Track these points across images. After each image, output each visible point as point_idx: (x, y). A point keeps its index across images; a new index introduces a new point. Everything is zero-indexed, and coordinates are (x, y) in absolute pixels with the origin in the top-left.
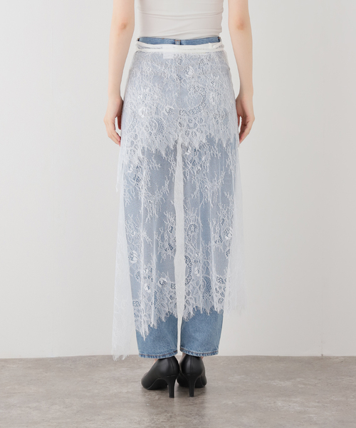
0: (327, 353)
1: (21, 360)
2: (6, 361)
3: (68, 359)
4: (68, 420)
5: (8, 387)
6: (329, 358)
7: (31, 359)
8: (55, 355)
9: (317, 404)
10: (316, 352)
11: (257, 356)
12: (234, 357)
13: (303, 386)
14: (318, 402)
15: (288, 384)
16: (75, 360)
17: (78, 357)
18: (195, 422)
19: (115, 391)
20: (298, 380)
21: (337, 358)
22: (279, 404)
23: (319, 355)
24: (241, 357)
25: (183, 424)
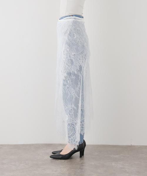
0: (133, 144)
1: (8, 145)
2: (2, 145)
4: (27, 170)
5: (3, 156)
6: (134, 146)
7: (12, 145)
8: (22, 143)
9: (129, 165)
10: (129, 144)
11: (105, 145)
12: (95, 145)
13: (123, 157)
14: (129, 164)
15: (117, 156)
16: (31, 146)
18: (79, 171)
20: (121, 155)
21: (137, 146)
22: (113, 164)
24: (98, 145)
25: (74, 172)
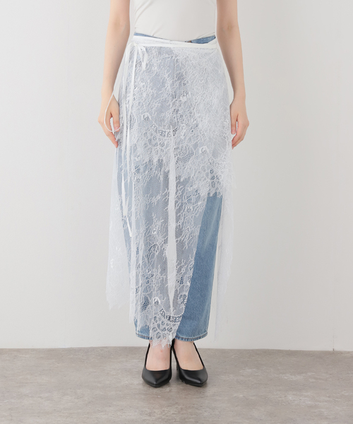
0: (338, 348)
1: (33, 350)
3: (80, 350)
4: (80, 411)
5: (21, 377)
6: (341, 353)
8: (67, 346)
9: (328, 399)
10: (328, 347)
11: (268, 350)
13: (314, 380)
14: (329, 397)
15: (299, 378)
16: (87, 351)
17: (90, 348)
18: (206, 414)
19: (127, 382)
20: (309, 374)
21: (349, 352)
22: (290, 398)
23: (331, 350)
24: (253, 350)
25: (194, 416)
